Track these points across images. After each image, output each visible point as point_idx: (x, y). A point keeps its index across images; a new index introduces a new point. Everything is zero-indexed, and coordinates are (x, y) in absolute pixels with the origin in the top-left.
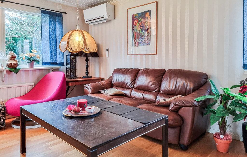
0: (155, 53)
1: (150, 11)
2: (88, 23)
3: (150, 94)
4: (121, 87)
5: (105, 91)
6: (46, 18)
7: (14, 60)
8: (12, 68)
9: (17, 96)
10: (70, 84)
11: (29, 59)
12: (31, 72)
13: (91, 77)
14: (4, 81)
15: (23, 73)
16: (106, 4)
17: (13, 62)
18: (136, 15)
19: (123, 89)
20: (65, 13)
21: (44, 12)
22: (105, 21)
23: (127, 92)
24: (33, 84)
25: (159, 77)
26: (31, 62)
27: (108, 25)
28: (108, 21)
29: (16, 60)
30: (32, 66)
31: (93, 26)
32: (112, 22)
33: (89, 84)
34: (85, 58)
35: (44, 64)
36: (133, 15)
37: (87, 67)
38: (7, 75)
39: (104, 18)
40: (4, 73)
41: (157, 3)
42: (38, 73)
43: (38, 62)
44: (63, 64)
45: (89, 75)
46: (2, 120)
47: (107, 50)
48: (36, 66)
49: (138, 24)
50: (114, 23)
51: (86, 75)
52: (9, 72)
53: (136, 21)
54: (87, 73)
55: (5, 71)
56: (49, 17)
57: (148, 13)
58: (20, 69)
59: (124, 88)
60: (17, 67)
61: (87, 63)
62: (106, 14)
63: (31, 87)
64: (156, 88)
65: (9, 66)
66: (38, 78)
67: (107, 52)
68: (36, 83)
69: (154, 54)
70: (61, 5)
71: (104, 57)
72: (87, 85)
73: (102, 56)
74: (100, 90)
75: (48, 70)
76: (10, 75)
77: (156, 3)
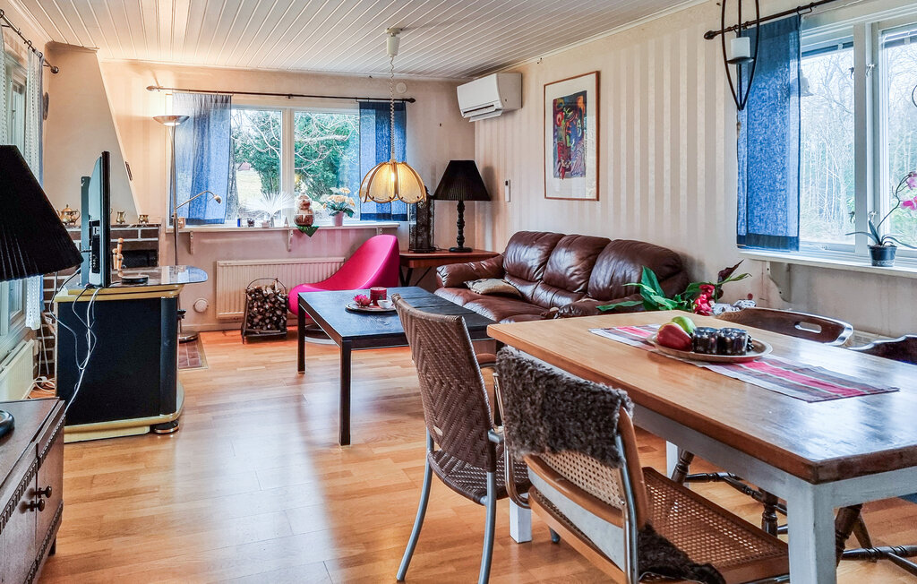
0: (595, 198)
1: (585, 92)
2: (467, 116)
3: (567, 297)
4: (517, 275)
5: (474, 284)
6: (371, 117)
7: (307, 209)
8: (304, 226)
9: (312, 282)
10: (412, 264)
11: (333, 208)
12: (339, 235)
13: (469, 250)
14: (290, 251)
15: (324, 235)
16: (497, 77)
17: (305, 214)
18: (562, 101)
19: (521, 282)
20: (412, 100)
21: (365, 106)
22: (499, 114)
23: (527, 290)
24: (342, 259)
25: (590, 256)
26: (338, 213)
27: (509, 120)
28: (507, 113)
29: (311, 211)
30: (339, 222)
31: (481, 123)
32: (518, 114)
33: (445, 267)
34: (457, 202)
35: (364, 217)
36: (555, 101)
37: (461, 224)
38: (295, 238)
39: (495, 107)
40: (291, 235)
41: (598, 74)
42: (352, 236)
43: (350, 213)
44: (404, 217)
45: (464, 246)
46: (282, 322)
47: (507, 183)
48: (348, 222)
49: (563, 123)
50: (522, 114)
51: (457, 246)
52: (299, 233)
53: (559, 116)
54: (461, 239)
55: (292, 232)
56: (376, 114)
57: (582, 97)
58: (317, 228)
59: (524, 279)
60: (312, 223)
61: (461, 216)
62: (498, 98)
63: (338, 264)
64: (580, 282)
65: (298, 221)
66: (353, 246)
67: (507, 188)
68: (349, 257)
69: (593, 200)
70: (404, 81)
71: (502, 202)
72: (439, 269)
73: (498, 199)
74: (467, 281)
75: (373, 231)
76: (301, 240)
77: (594, 75)
